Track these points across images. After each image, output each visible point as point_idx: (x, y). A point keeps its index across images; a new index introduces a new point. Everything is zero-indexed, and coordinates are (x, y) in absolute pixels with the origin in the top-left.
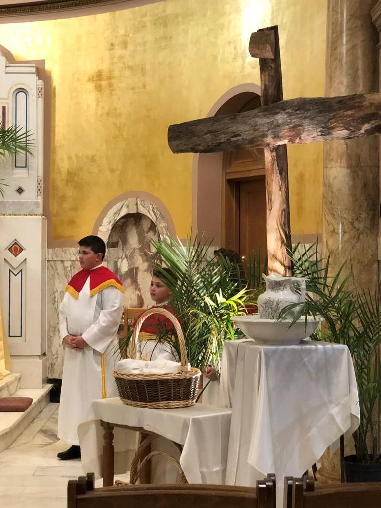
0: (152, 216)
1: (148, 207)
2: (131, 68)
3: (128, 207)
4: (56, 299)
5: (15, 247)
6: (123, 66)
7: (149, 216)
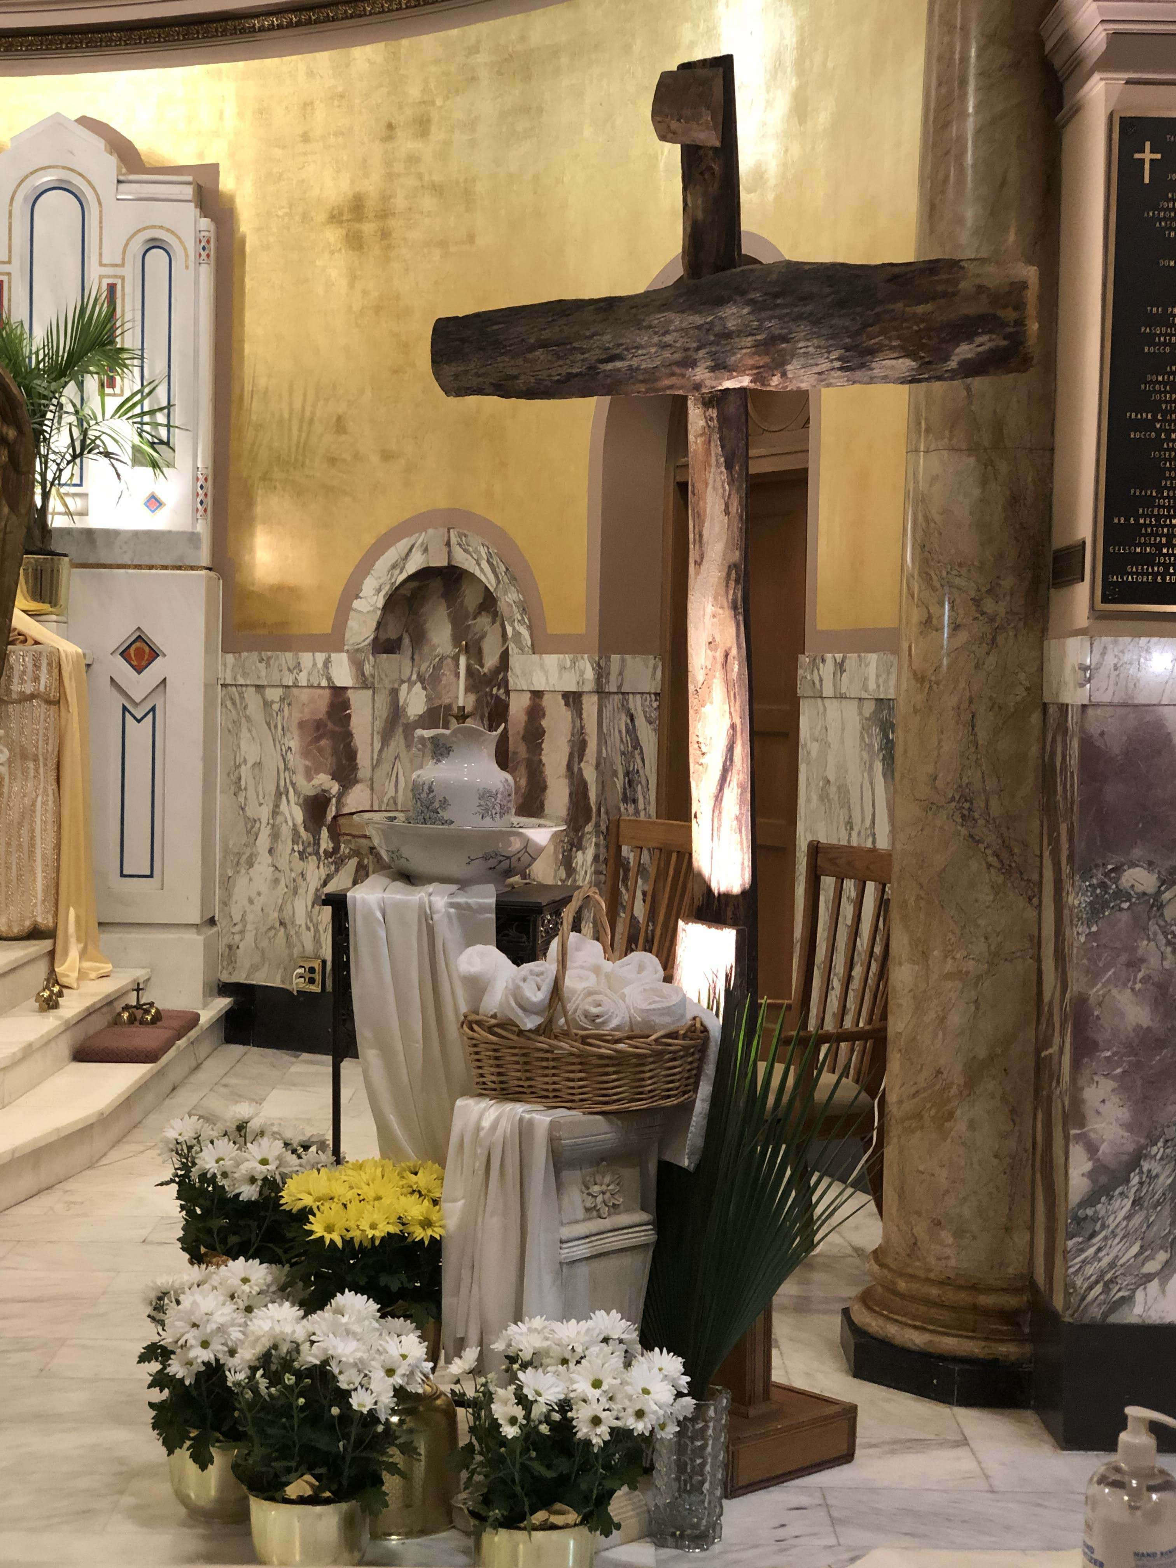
0: (485, 575)
1: (476, 551)
2: (437, 189)
3: (426, 550)
4: (243, 783)
5: (137, 649)
6: (418, 183)
7: (478, 573)
